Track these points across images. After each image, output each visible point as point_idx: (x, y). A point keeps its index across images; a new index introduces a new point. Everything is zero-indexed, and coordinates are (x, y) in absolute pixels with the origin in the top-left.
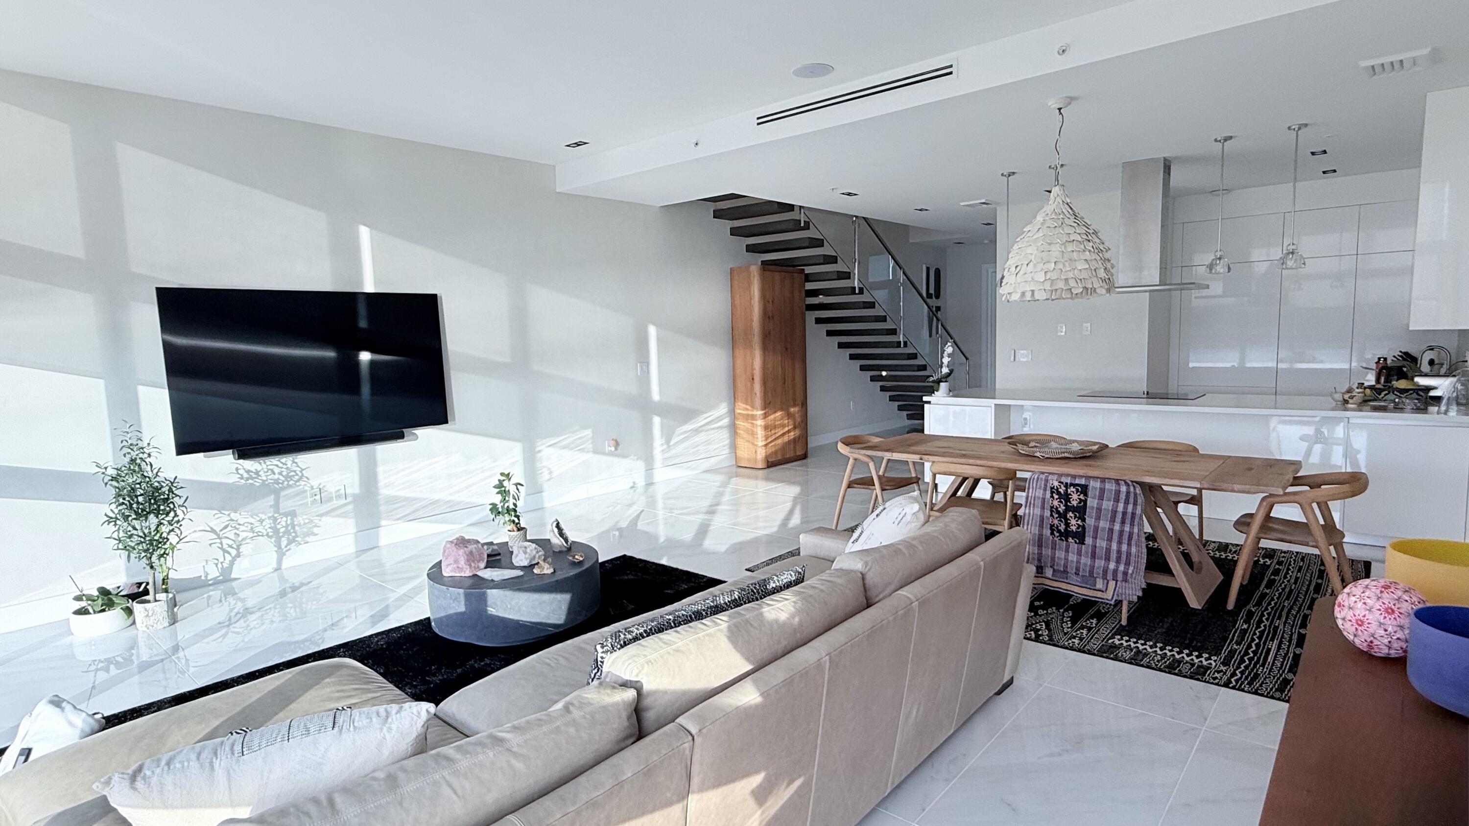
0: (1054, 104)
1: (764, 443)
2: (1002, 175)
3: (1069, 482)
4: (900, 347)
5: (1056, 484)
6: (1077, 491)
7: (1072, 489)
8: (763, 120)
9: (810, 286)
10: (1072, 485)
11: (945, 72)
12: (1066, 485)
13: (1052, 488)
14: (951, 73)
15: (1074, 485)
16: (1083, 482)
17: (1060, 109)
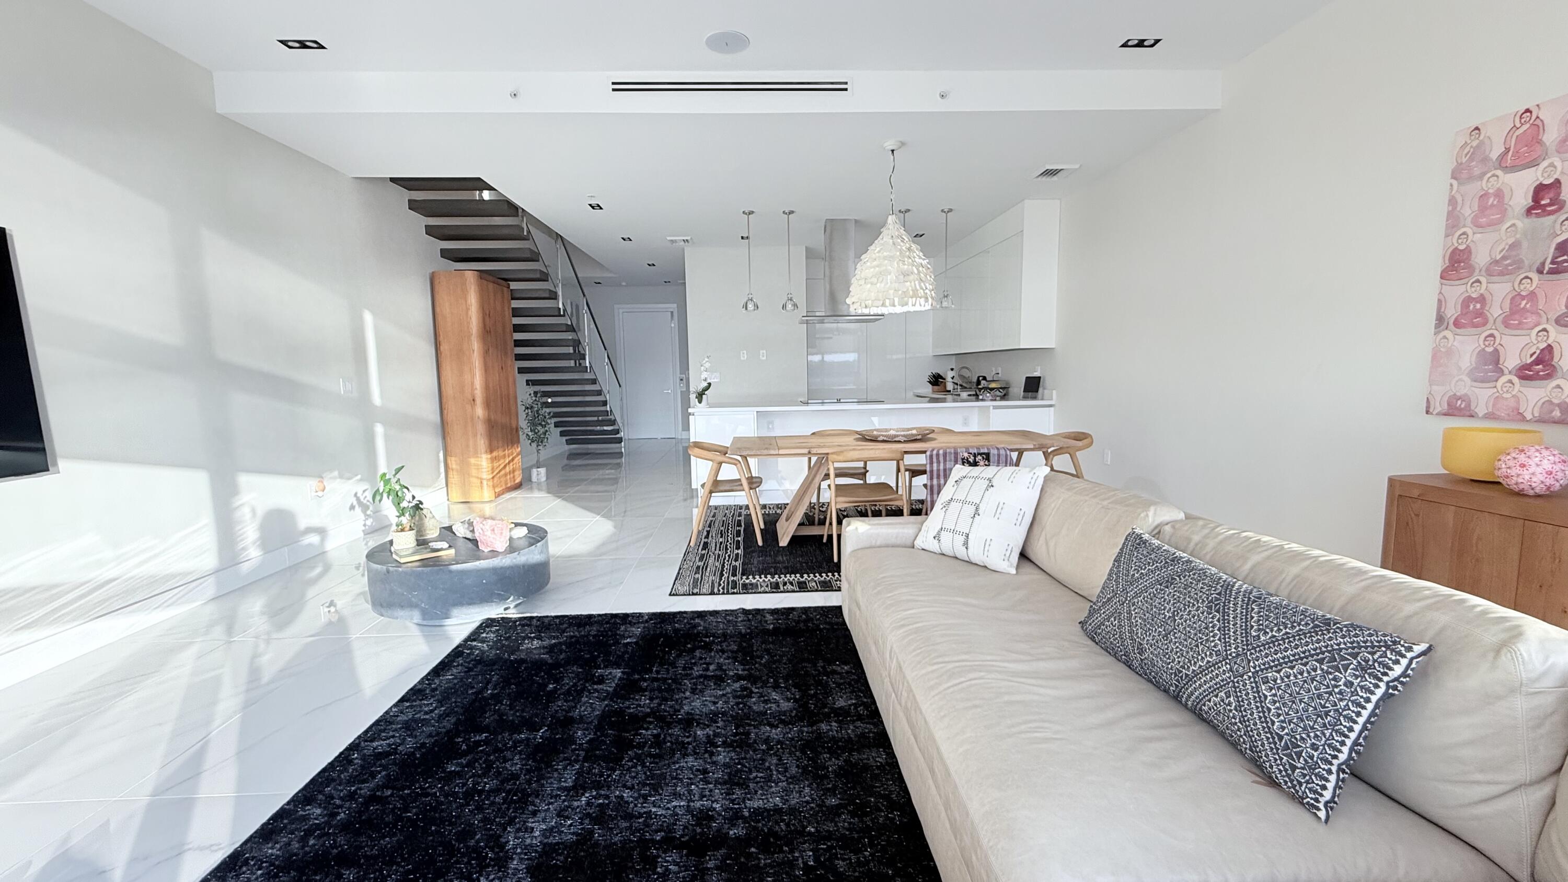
0: (890, 145)
1: (491, 476)
2: (744, 212)
3: (976, 452)
4: (587, 372)
5: (966, 455)
6: (983, 458)
7: (979, 457)
8: (620, 87)
9: (516, 304)
10: (979, 454)
11: (840, 87)
12: (975, 456)
13: (963, 459)
14: (846, 90)
15: (981, 454)
16: (986, 451)
17: (893, 151)
